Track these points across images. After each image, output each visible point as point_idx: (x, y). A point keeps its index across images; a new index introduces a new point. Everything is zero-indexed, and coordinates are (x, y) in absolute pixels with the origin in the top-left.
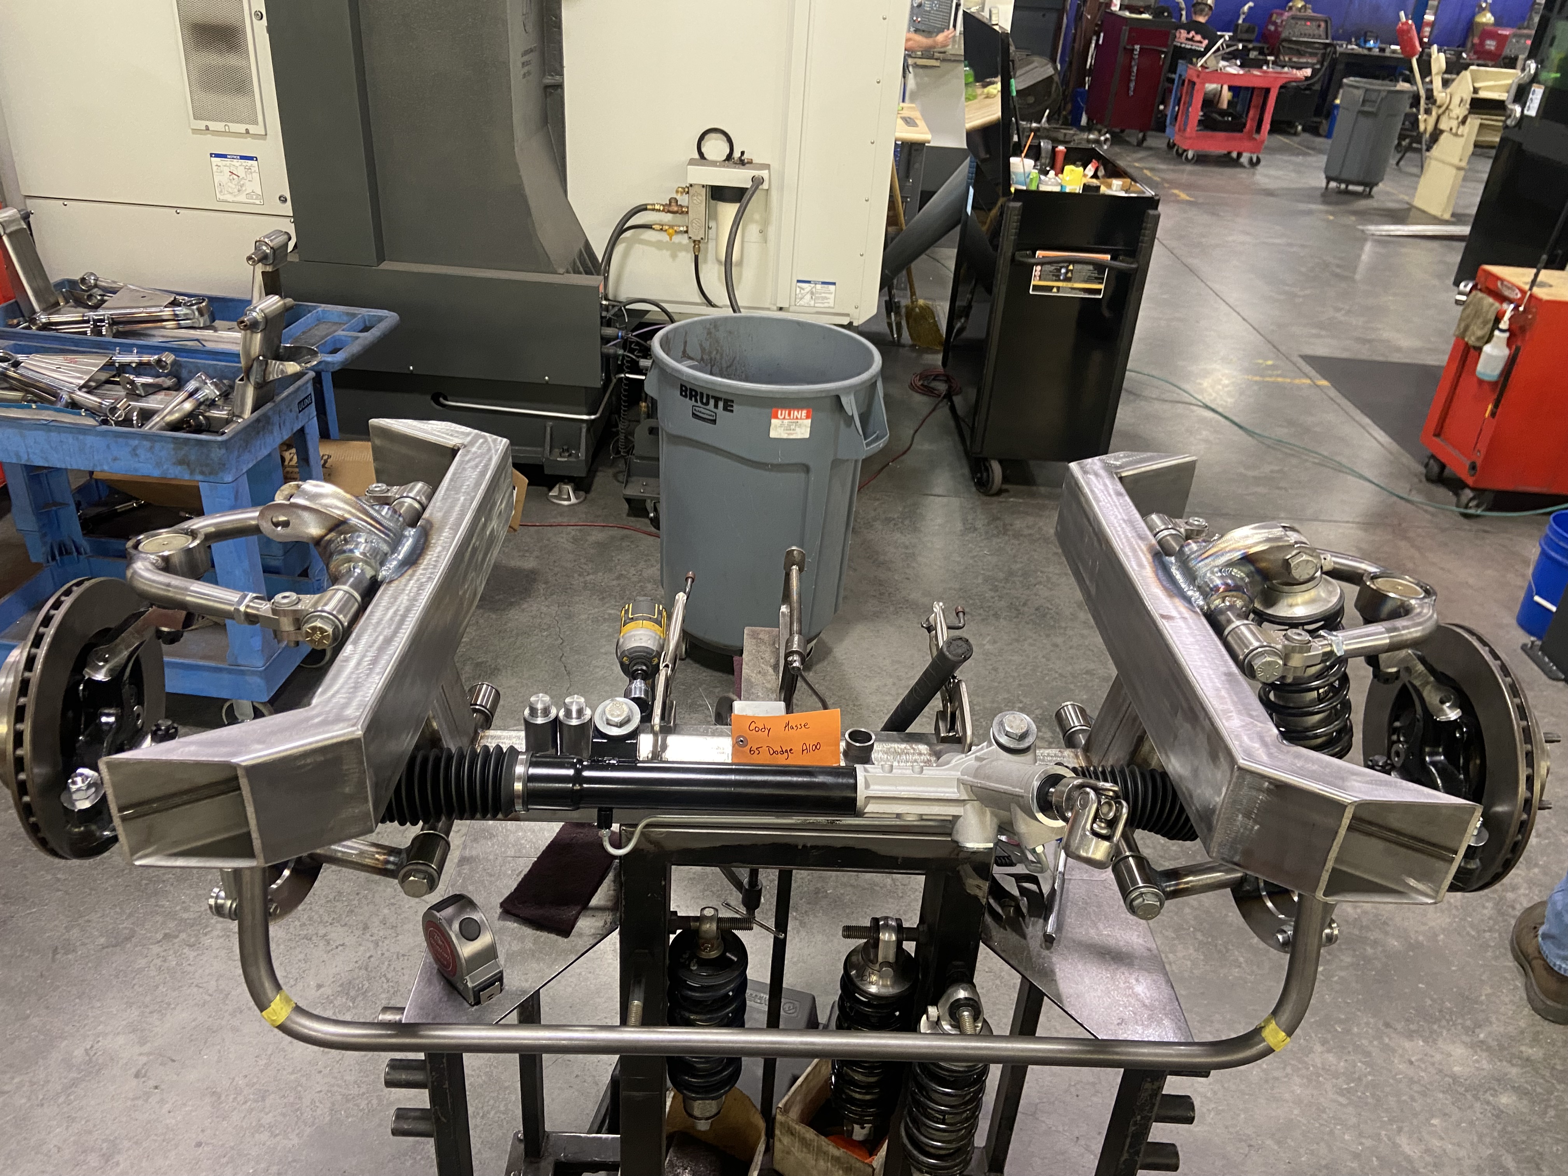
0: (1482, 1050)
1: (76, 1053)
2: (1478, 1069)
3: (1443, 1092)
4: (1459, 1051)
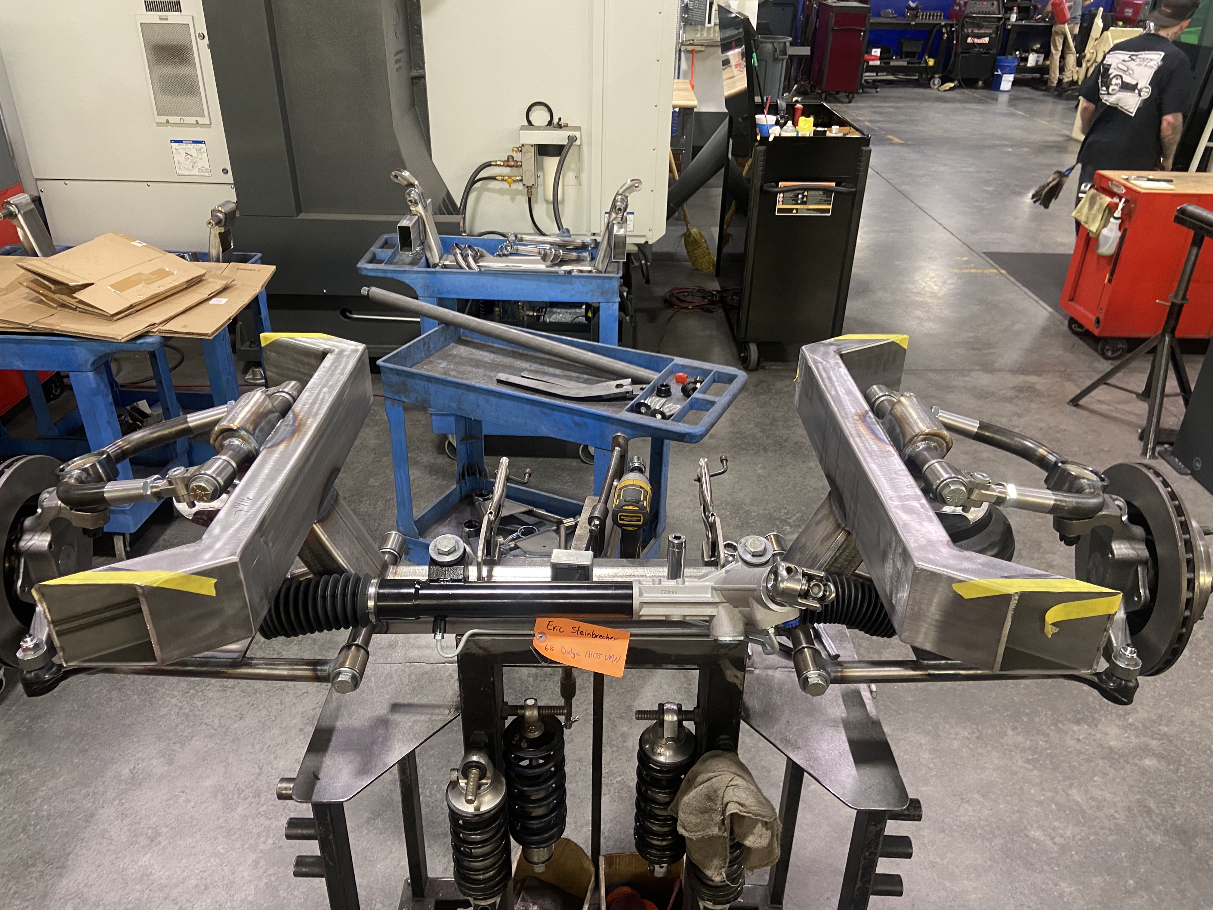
0: (1131, 730)
1: (124, 772)
2: (1128, 743)
3: (1103, 758)
4: (1114, 731)
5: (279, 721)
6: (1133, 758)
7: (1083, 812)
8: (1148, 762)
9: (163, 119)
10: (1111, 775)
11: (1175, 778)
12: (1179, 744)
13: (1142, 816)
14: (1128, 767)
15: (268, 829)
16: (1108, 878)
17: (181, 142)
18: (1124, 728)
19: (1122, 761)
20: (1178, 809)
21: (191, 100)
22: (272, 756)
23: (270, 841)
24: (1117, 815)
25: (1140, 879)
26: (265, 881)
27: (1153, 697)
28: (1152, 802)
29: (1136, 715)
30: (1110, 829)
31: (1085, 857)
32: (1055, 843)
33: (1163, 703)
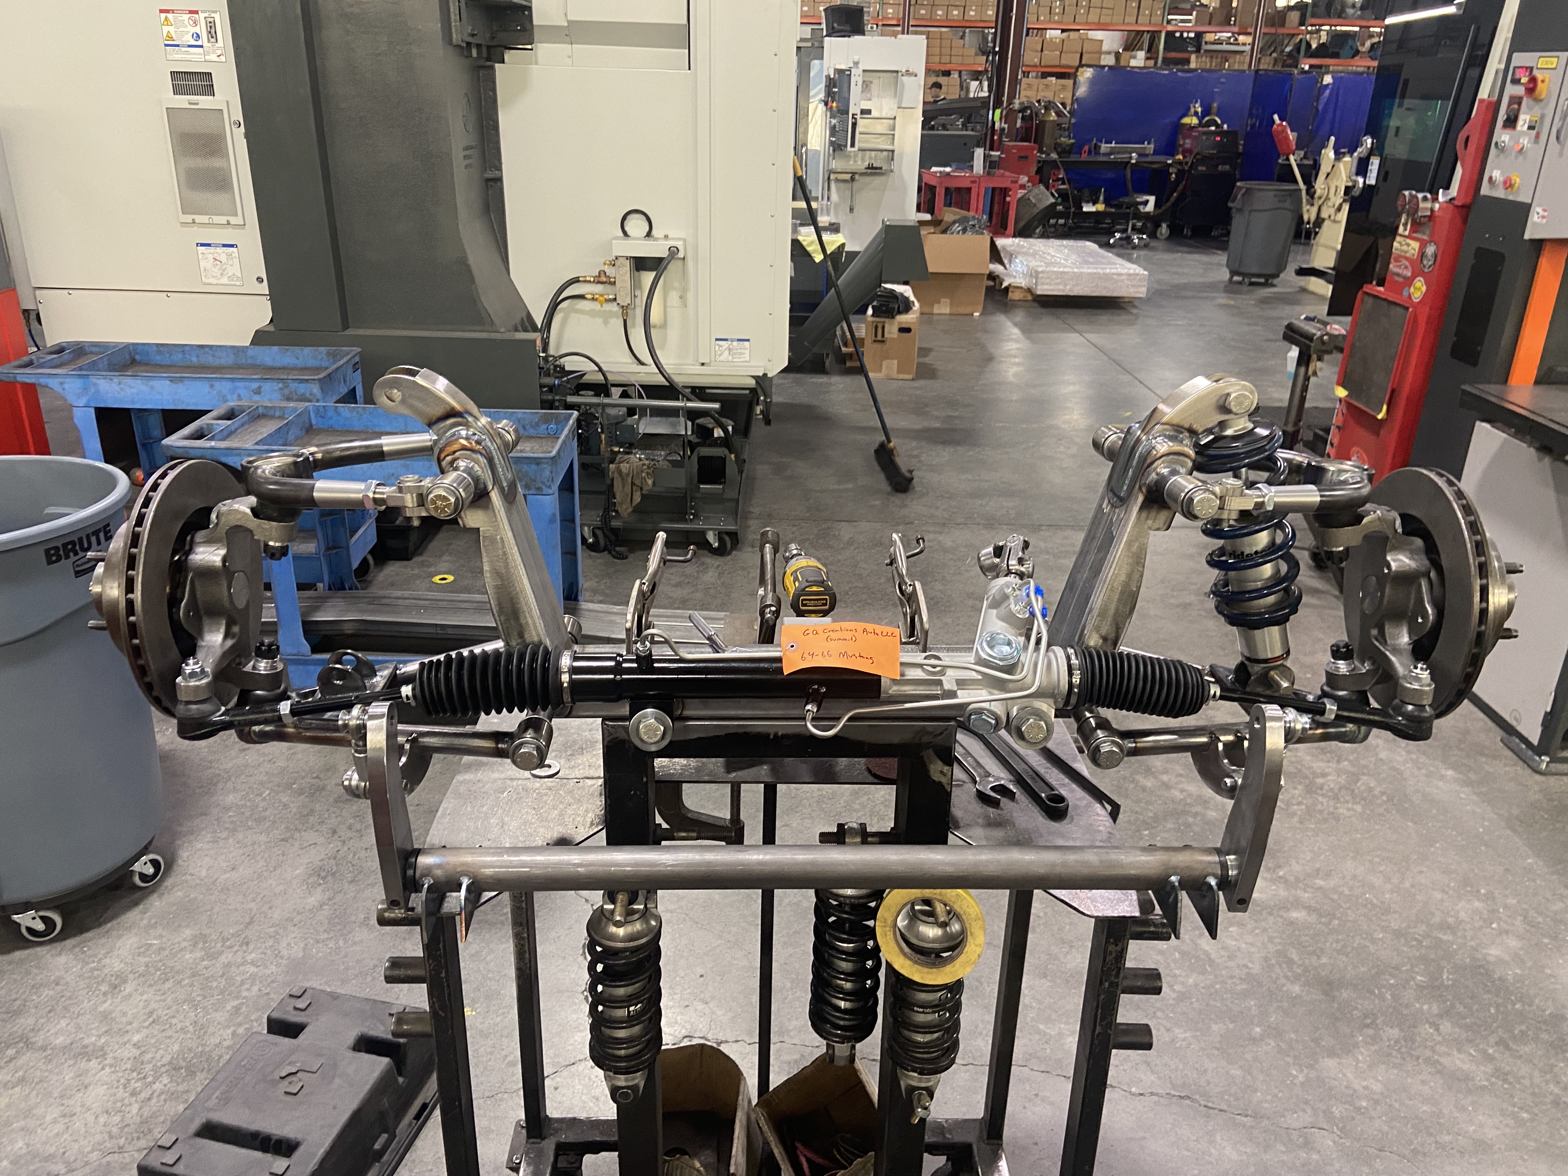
5: (278, 871)
6: (1279, 909)
7: (1211, 961)
8: (1295, 915)
9: (189, 218)
10: (1249, 927)
11: (1326, 930)
12: (1336, 897)
13: (1280, 966)
14: (1271, 919)
15: (253, 978)
16: (1231, 1026)
17: (209, 245)
18: (1273, 881)
19: (1264, 912)
20: (1324, 960)
21: (221, 198)
22: (266, 906)
23: (255, 989)
24: (1250, 965)
25: (1269, 1027)
26: (247, 1026)
27: (1312, 851)
28: (1294, 951)
29: (1287, 869)
30: (1241, 979)
31: (1207, 1005)
32: (1174, 991)
33: (1322, 857)
